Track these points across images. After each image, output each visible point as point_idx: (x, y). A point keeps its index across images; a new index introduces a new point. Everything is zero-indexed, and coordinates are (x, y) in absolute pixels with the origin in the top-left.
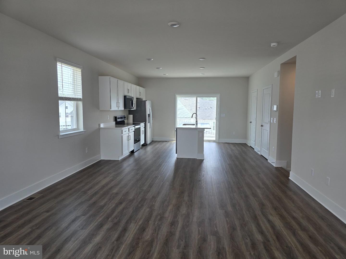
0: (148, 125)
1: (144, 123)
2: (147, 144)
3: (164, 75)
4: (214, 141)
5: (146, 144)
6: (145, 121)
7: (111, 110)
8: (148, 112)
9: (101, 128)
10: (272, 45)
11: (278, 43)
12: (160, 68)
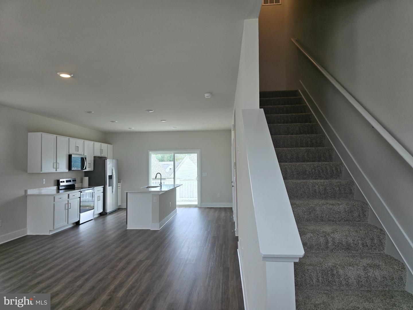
0: (109, 189)
1: (103, 186)
2: (107, 213)
3: (130, 129)
4: (195, 206)
5: (105, 212)
6: (104, 184)
7: (41, 172)
8: (109, 173)
9: (29, 194)
10: (206, 95)
11: (211, 93)
12: (114, 121)
